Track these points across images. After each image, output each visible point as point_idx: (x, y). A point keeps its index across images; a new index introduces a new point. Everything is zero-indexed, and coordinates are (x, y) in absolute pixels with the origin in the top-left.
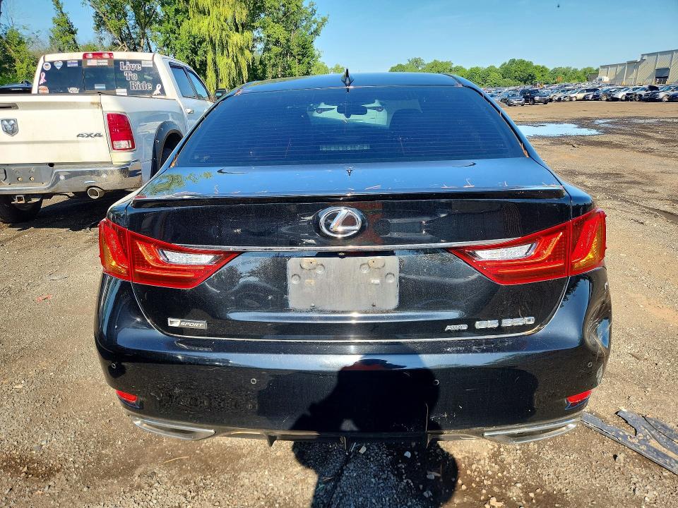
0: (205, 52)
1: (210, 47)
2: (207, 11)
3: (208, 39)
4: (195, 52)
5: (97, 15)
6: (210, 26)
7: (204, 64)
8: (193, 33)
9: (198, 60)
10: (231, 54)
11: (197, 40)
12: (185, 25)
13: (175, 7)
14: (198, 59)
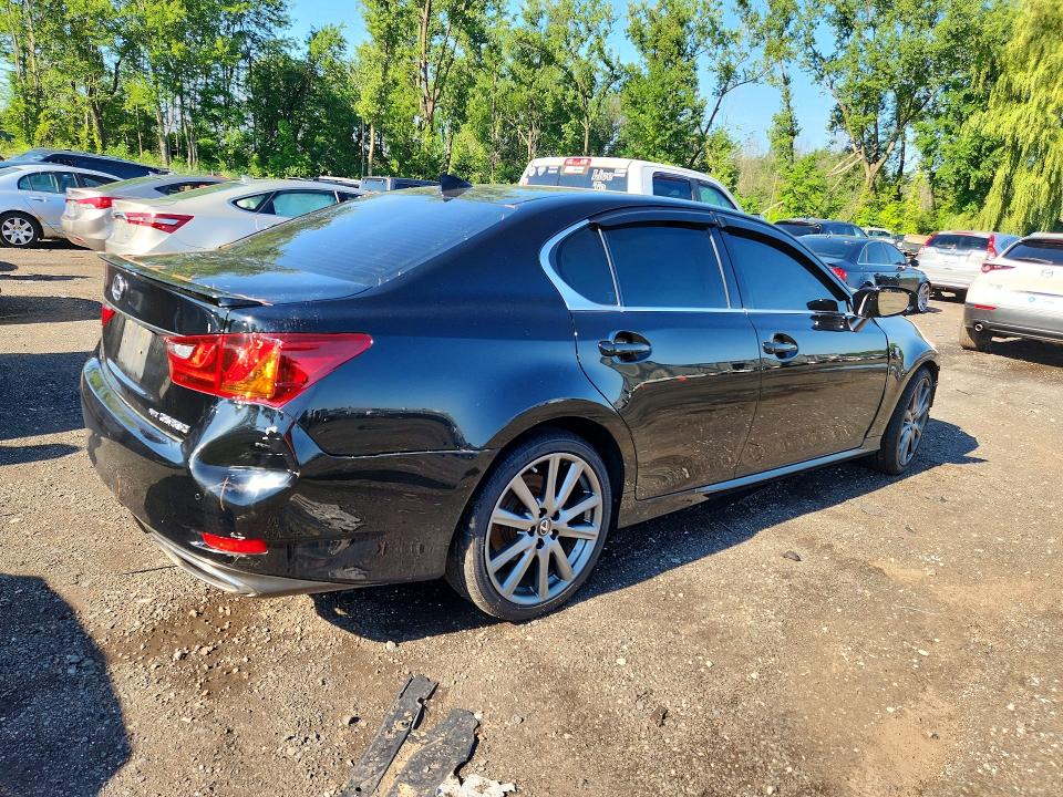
0: (996, 165)
1: (1007, 156)
2: (1024, 96)
3: (1009, 142)
4: (975, 162)
5: (838, 109)
6: (1022, 121)
7: (985, 185)
8: (983, 133)
9: (976, 177)
10: (1047, 170)
11: (988, 144)
12: (974, 121)
13: (967, 91)
14: (976, 175)
